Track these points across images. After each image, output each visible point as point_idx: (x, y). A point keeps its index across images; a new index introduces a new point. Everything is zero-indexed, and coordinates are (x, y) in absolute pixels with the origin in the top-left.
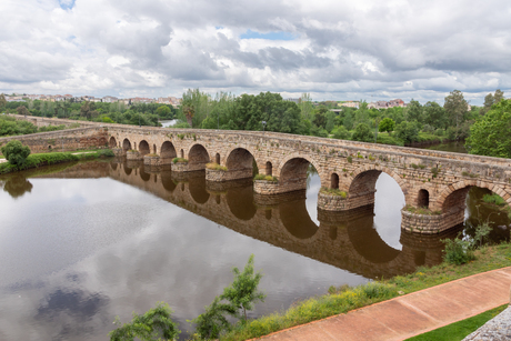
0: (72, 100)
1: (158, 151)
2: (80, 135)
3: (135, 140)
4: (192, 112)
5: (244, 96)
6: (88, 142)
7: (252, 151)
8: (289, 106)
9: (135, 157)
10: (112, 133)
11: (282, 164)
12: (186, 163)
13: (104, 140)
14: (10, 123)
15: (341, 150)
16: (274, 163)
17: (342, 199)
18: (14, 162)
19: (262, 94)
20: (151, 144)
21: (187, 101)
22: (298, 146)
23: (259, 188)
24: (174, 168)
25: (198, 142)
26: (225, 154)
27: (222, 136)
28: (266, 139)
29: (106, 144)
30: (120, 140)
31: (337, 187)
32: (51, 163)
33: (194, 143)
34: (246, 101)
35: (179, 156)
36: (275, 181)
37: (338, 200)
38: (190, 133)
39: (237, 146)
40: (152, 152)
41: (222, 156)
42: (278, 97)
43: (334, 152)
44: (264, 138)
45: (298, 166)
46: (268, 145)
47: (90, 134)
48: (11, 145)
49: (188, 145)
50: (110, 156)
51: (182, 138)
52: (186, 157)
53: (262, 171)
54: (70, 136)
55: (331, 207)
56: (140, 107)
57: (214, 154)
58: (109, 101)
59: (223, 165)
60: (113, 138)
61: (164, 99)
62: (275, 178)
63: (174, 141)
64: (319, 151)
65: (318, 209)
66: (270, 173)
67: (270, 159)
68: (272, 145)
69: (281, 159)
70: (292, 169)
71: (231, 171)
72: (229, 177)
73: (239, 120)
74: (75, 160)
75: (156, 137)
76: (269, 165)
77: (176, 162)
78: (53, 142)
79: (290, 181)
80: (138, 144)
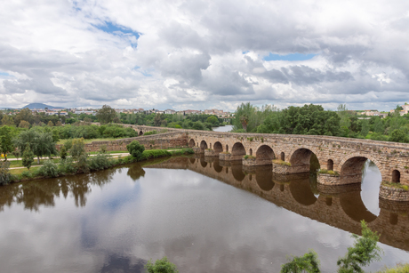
0: (145, 112)
1: (230, 150)
2: (170, 138)
3: (211, 142)
4: (247, 120)
5: (292, 108)
6: (176, 143)
7: (314, 150)
8: (330, 115)
9: (211, 154)
10: (192, 136)
11: (343, 162)
12: (254, 159)
13: (185, 141)
14: (120, 129)
15: (403, 151)
16: (335, 160)
17: (404, 191)
18: (135, 155)
19: (306, 106)
20: (224, 145)
21: (240, 112)
22: (359, 147)
23: (322, 180)
24: (245, 163)
25: (265, 143)
26: (290, 152)
27: (287, 139)
28: (328, 142)
29: (187, 144)
30: (198, 141)
31: (399, 181)
32: (156, 157)
33: (262, 144)
34: (293, 111)
35: (248, 153)
36: (336, 175)
37: (401, 192)
38: (258, 137)
39: (300, 147)
40: (225, 150)
41: (286, 154)
42: (320, 108)
43: (395, 152)
44: (326, 141)
45: (357, 164)
46: (330, 146)
47: (176, 137)
48: (133, 144)
49: (256, 146)
50: (191, 153)
51: (251, 140)
52: (254, 155)
53: (324, 167)
54: (164, 138)
55: (394, 197)
56: (193, 117)
57: (280, 153)
58: (170, 113)
59: (287, 161)
60: (192, 140)
61: (209, 111)
62: (336, 173)
63: (244, 142)
64: (380, 152)
65: (380, 198)
66: (331, 168)
67: (332, 157)
68: (334, 146)
69: (342, 157)
70: (351, 166)
71: (293, 167)
72: (292, 171)
73: (288, 126)
74: (169, 155)
75: (228, 139)
76: (331, 163)
77: (246, 158)
78: (153, 142)
79: (348, 176)
80: (213, 144)
